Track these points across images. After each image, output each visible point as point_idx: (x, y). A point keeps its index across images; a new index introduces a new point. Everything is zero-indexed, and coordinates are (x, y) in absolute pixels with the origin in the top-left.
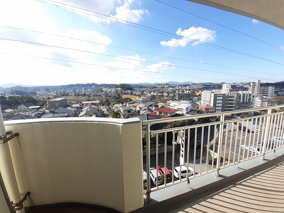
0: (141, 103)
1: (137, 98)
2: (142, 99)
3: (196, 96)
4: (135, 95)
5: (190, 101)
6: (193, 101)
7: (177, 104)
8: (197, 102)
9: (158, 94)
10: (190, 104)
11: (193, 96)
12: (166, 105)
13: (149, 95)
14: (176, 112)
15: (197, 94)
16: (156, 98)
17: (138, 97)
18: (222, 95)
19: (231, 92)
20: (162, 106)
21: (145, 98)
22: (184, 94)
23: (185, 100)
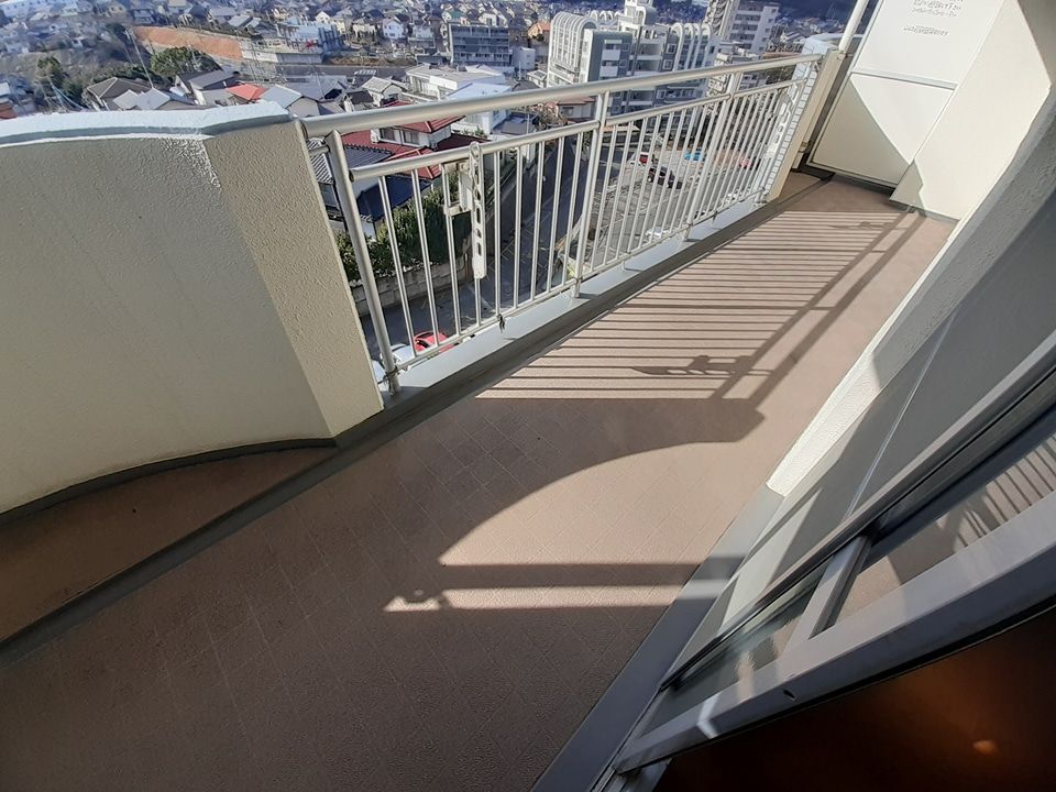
0: (277, 80)
1: (246, 51)
2: (275, 59)
3: (529, 40)
4: (226, 29)
5: (506, 69)
6: (517, 70)
7: (453, 85)
8: (531, 74)
9: (356, 28)
10: (507, 84)
11: (517, 43)
12: (404, 90)
13: (309, 31)
14: (454, 126)
15: (533, 32)
16: (350, 49)
17: (245, 44)
18: (620, 42)
19: (649, 28)
20: (387, 97)
21: (291, 50)
22: (481, 30)
23: (486, 63)
